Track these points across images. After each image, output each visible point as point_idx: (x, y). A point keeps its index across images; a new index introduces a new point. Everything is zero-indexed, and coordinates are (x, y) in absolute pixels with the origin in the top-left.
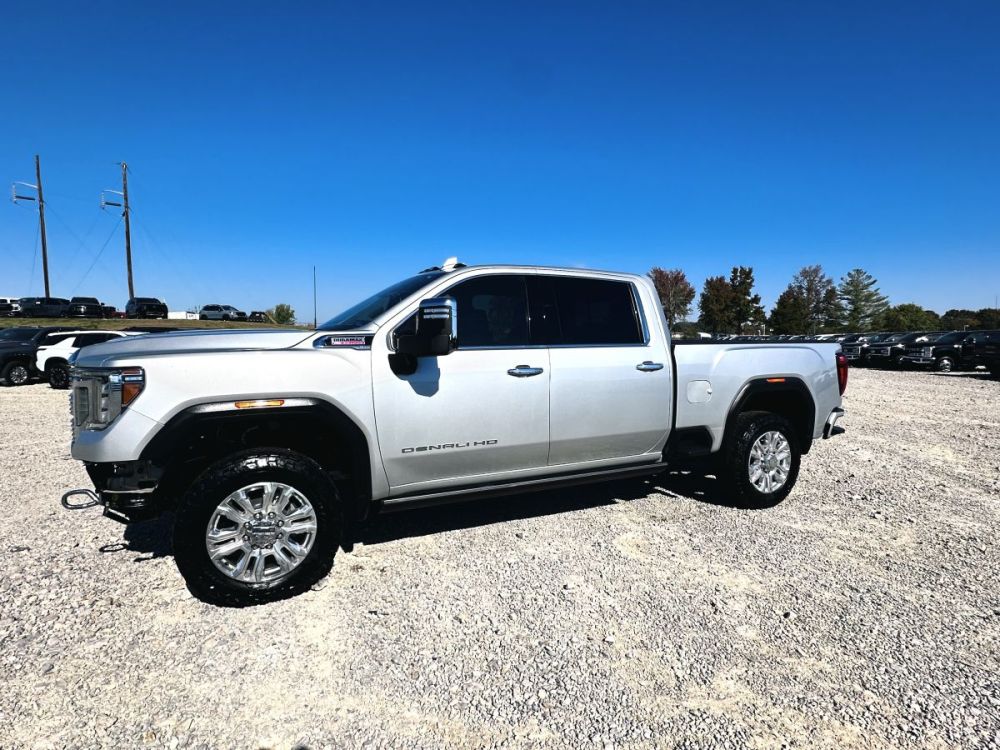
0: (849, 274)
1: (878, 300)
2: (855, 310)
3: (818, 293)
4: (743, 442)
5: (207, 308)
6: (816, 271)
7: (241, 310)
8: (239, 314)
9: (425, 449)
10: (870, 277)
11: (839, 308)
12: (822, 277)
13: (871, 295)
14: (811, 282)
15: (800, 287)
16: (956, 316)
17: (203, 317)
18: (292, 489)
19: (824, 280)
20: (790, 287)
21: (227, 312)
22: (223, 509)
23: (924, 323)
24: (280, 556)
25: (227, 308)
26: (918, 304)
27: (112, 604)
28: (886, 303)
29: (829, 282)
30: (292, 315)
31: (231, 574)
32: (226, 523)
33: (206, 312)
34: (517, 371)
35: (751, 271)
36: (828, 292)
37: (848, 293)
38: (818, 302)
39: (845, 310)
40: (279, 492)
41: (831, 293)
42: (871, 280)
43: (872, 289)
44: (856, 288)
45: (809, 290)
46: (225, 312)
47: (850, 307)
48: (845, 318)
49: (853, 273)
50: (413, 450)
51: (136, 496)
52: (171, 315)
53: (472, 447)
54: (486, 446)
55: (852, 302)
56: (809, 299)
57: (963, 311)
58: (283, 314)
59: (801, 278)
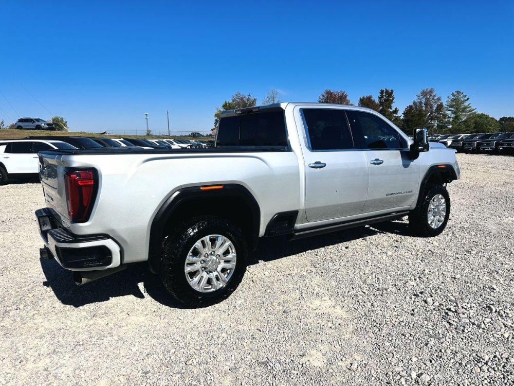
0: (453, 94)
1: (470, 111)
2: (456, 118)
3: (431, 106)
5: (21, 120)
6: (431, 92)
8: (48, 124)
10: (465, 96)
11: (445, 116)
12: (435, 96)
13: (466, 108)
14: (427, 100)
15: (421, 103)
19: (436, 98)
20: (414, 103)
21: (39, 123)
25: (38, 120)
28: (475, 112)
29: (439, 99)
33: (21, 124)
35: (392, 92)
36: (438, 106)
37: (452, 106)
38: (432, 113)
39: (449, 117)
41: (440, 107)
42: (466, 98)
43: (466, 104)
44: (457, 103)
45: (426, 104)
46: (37, 123)
47: (453, 116)
48: (449, 122)
49: (455, 93)
55: (454, 113)
56: (426, 110)
59: (421, 97)
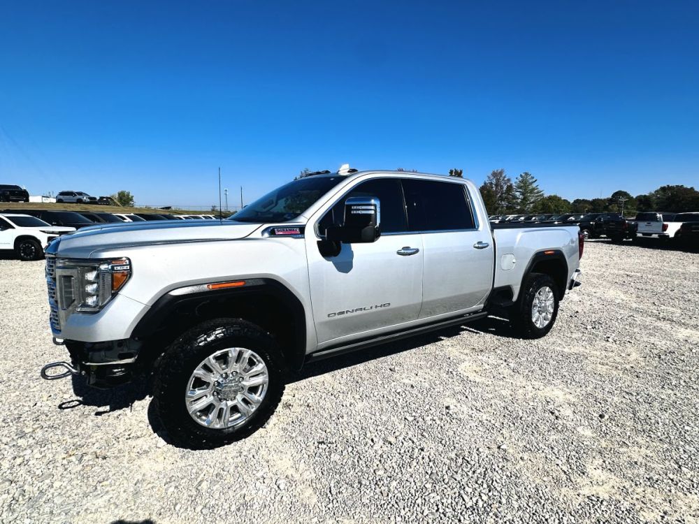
0: (521, 176)
1: (538, 192)
2: (525, 199)
3: (502, 187)
4: (530, 295)
5: (62, 194)
6: (501, 173)
7: (92, 196)
8: (90, 198)
9: (343, 313)
10: (533, 178)
11: (515, 197)
12: (505, 177)
13: (534, 189)
14: (498, 180)
15: (491, 184)
16: (579, 203)
17: (59, 201)
18: (250, 352)
19: (506, 179)
20: (485, 183)
21: (80, 197)
22: (198, 372)
23: (562, 207)
24: (242, 406)
25: (80, 194)
26: (559, 195)
27: (97, 457)
28: (543, 194)
29: (509, 180)
30: (131, 200)
31: (205, 424)
32: (199, 383)
33: (61, 197)
34: (403, 251)
35: (461, 172)
36: (508, 187)
37: (521, 188)
38: (502, 194)
39: (518, 198)
40: (240, 354)
41: (510, 188)
42: (534, 180)
43: (534, 185)
44: (525, 185)
45: (496, 185)
46: (78, 197)
47: (521, 197)
48: (518, 204)
49: (523, 175)
50: (335, 314)
51: (117, 366)
52: (32, 199)
53: (374, 309)
54: (383, 308)
55: (522, 194)
56: (496, 191)
57: (583, 200)
58: (124, 198)
59: (492, 178)
